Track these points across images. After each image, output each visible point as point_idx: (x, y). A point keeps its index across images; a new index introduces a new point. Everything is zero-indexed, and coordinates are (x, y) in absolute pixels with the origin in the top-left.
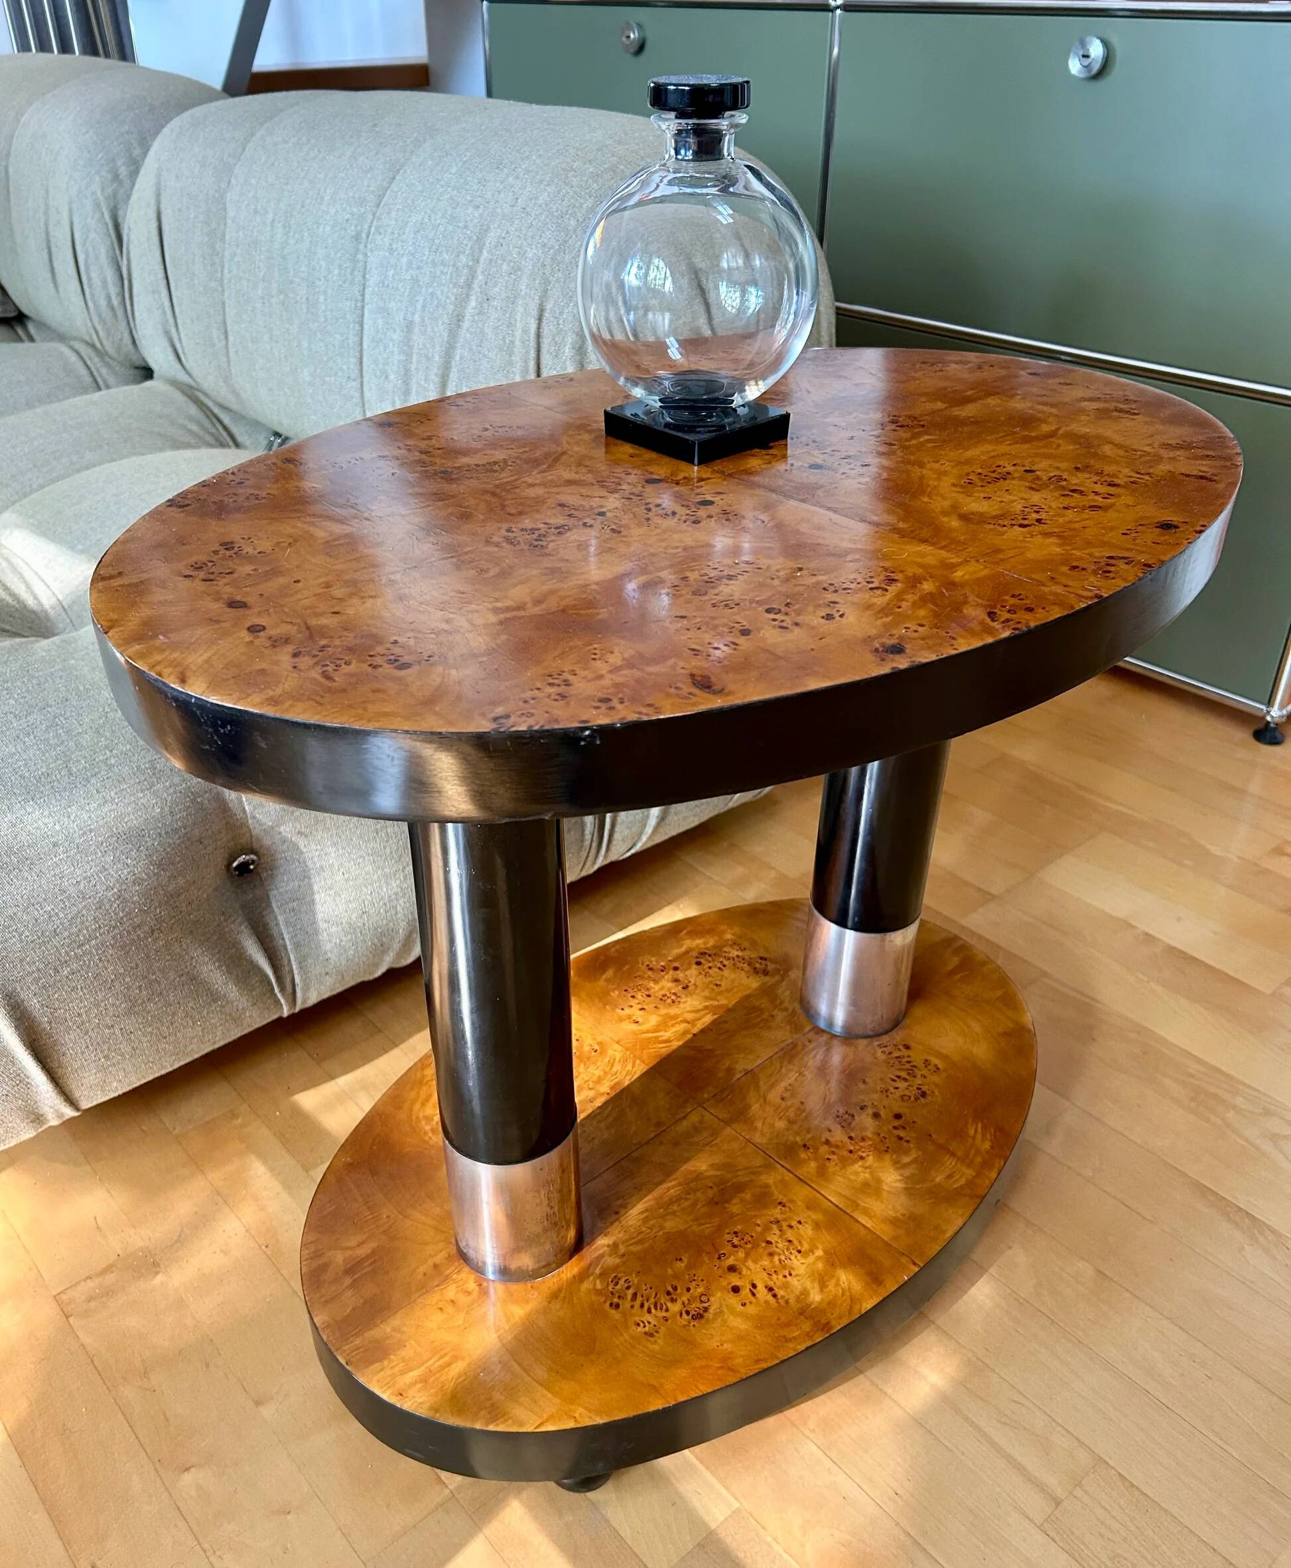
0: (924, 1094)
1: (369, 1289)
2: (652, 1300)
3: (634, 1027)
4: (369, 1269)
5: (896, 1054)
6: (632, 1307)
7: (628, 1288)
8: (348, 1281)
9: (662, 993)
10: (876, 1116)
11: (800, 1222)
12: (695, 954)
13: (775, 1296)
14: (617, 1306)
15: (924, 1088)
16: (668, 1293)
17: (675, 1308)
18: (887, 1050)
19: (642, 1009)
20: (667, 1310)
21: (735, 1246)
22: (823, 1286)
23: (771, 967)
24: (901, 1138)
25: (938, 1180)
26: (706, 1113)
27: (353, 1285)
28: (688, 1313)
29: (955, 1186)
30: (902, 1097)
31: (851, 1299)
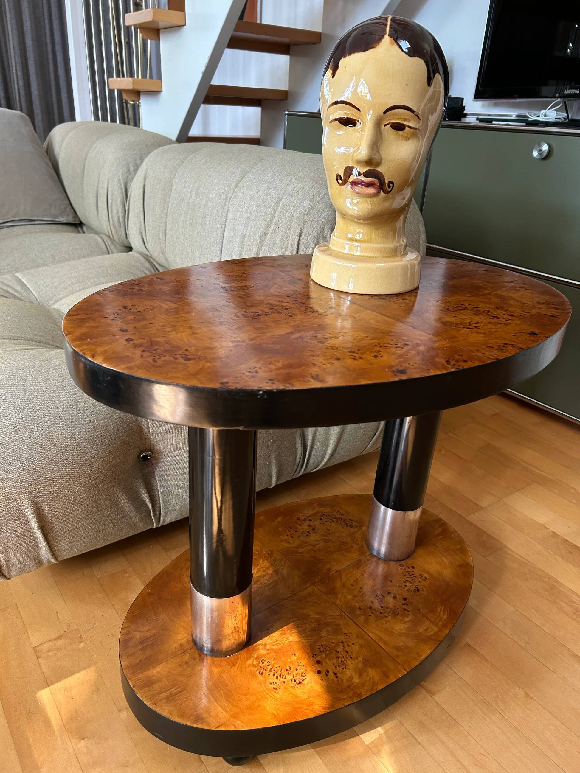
0: (418, 590)
1: (149, 652)
2: (279, 673)
3: (288, 545)
4: (151, 642)
5: (407, 570)
6: (269, 675)
7: (268, 665)
8: (140, 647)
9: (302, 530)
10: (395, 598)
11: (353, 644)
12: (320, 515)
13: (337, 677)
14: (262, 673)
15: (419, 587)
16: (287, 670)
17: (289, 678)
18: (403, 568)
19: (292, 537)
20: (285, 678)
21: (321, 652)
22: (360, 675)
23: (354, 524)
24: (405, 609)
25: (420, 631)
26: (315, 588)
27: (142, 649)
28: (295, 681)
29: (429, 634)
30: (408, 590)
31: (373, 683)
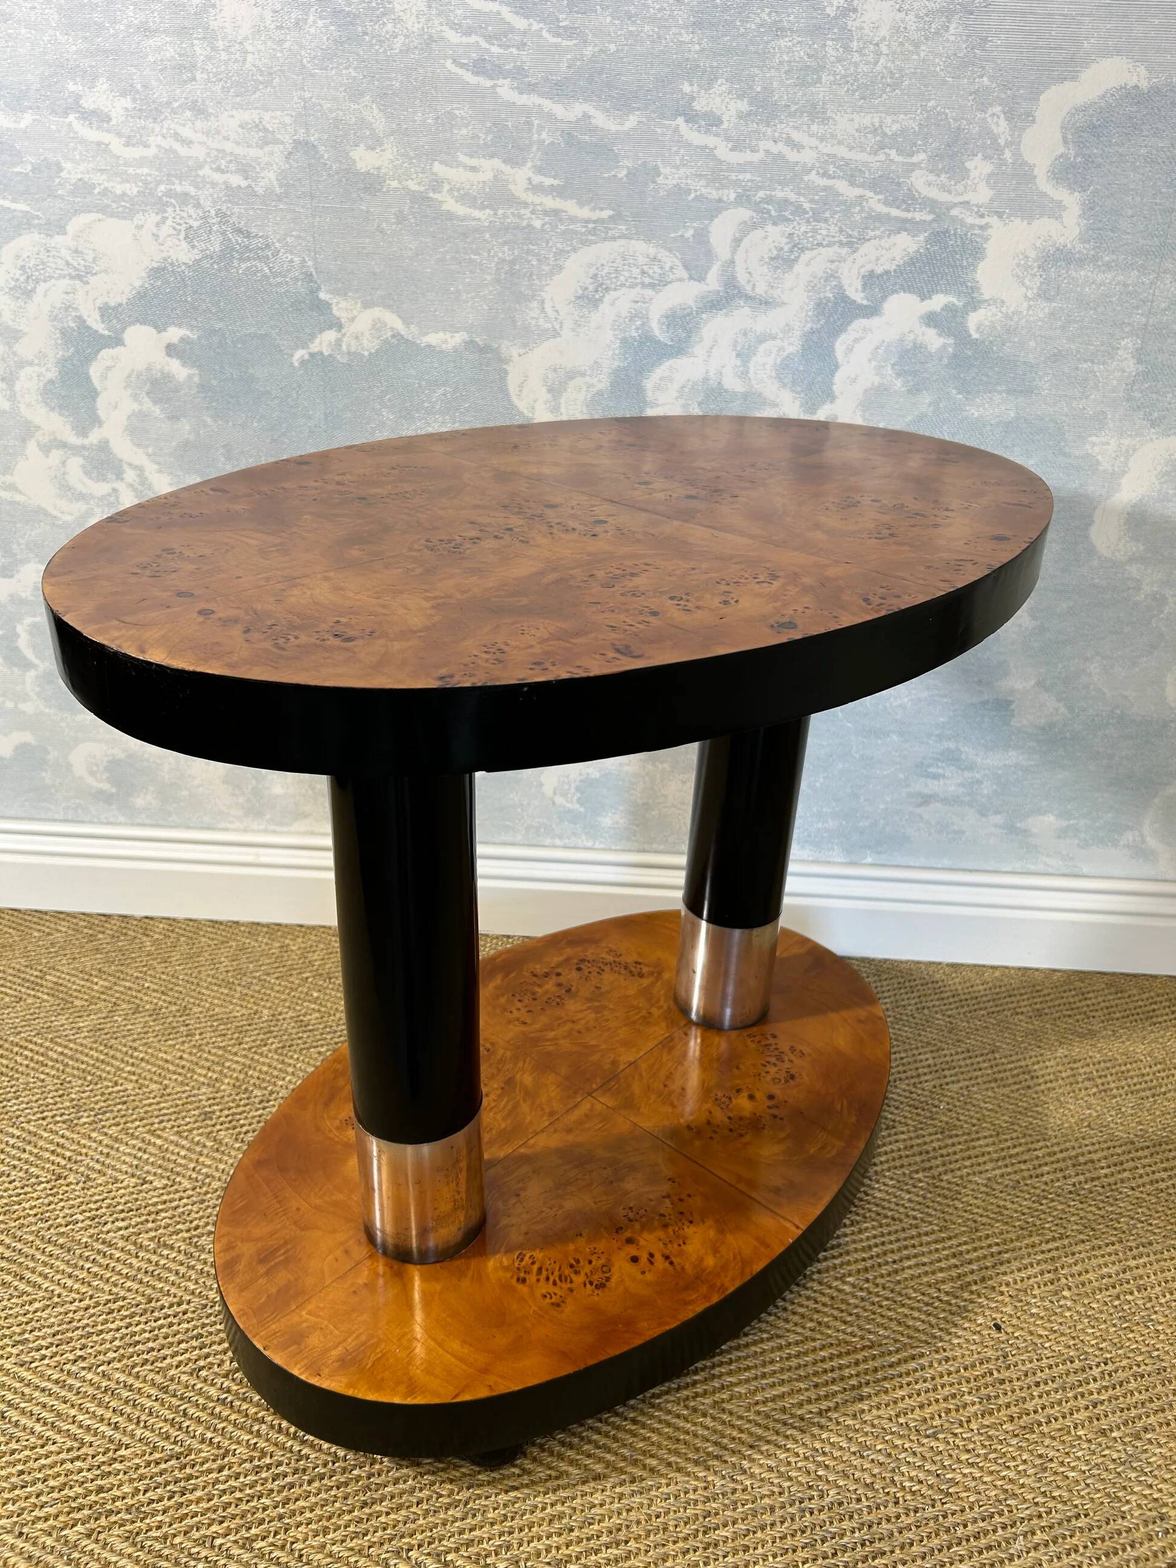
0: (792, 1077)
1: (283, 1277)
2: (557, 1273)
3: (523, 1028)
4: (282, 1258)
5: (764, 1043)
6: (538, 1280)
7: (533, 1263)
8: (261, 1270)
9: (547, 996)
10: (751, 1097)
11: (689, 1196)
12: (575, 961)
13: (671, 1263)
14: (524, 1281)
15: (793, 1071)
16: (572, 1266)
17: (578, 1280)
18: (757, 1039)
19: (529, 1011)
20: (571, 1282)
21: (631, 1220)
22: (715, 1251)
23: (645, 970)
24: (775, 1117)
25: (812, 1151)
26: (595, 1101)
27: (267, 1273)
28: (591, 1283)
29: (828, 1156)
30: (773, 1079)
31: (743, 1262)
